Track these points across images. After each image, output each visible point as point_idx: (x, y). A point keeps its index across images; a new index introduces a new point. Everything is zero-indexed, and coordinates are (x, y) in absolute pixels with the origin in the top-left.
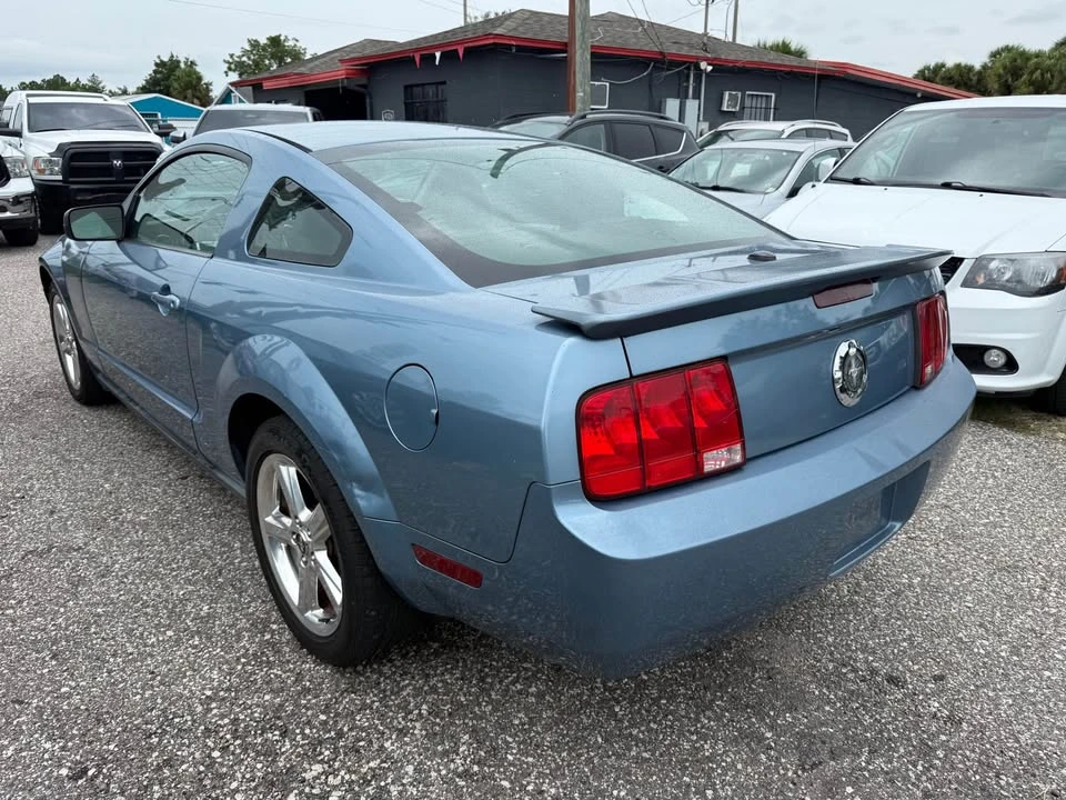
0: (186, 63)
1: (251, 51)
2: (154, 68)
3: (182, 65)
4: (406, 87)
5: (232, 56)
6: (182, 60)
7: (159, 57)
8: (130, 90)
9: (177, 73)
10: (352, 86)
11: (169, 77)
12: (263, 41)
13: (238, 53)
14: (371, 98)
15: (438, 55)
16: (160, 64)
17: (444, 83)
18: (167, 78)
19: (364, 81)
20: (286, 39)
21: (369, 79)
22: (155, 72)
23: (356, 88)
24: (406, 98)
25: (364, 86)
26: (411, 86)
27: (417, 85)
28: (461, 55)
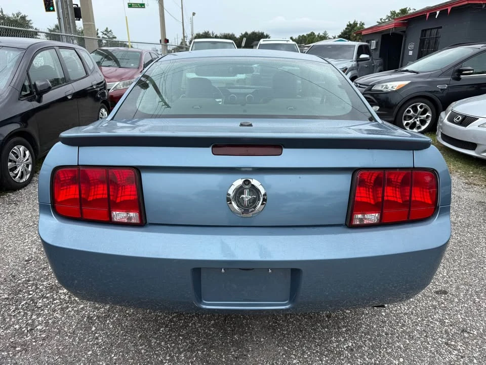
0: (360, 25)
1: (391, 17)
2: (346, 27)
3: (358, 25)
4: (423, 31)
5: (381, 19)
6: (359, 22)
7: (349, 22)
8: (337, 37)
9: (355, 28)
10: (398, 32)
11: (351, 30)
12: (398, 11)
13: (384, 17)
14: (406, 37)
15: (438, 12)
16: (349, 25)
17: (441, 27)
18: (350, 31)
19: (404, 28)
20: (410, 9)
21: (407, 27)
22: (346, 29)
23: (400, 33)
24: (422, 36)
25: (404, 32)
26: (426, 30)
27: (429, 29)
28: (449, 11)
